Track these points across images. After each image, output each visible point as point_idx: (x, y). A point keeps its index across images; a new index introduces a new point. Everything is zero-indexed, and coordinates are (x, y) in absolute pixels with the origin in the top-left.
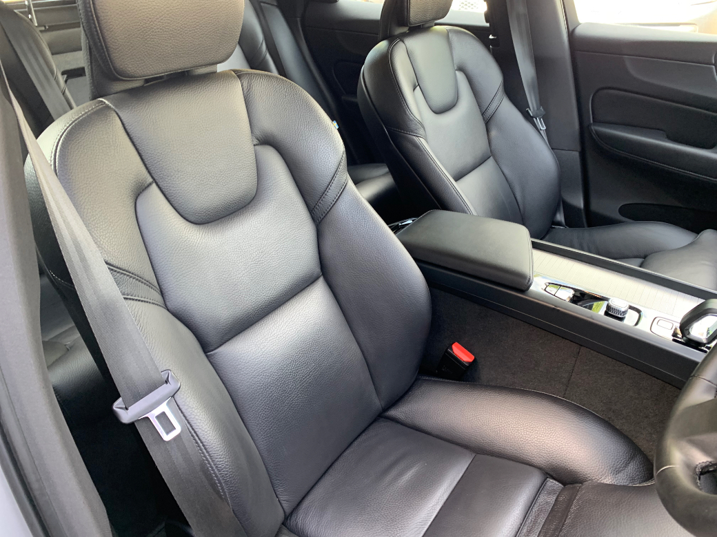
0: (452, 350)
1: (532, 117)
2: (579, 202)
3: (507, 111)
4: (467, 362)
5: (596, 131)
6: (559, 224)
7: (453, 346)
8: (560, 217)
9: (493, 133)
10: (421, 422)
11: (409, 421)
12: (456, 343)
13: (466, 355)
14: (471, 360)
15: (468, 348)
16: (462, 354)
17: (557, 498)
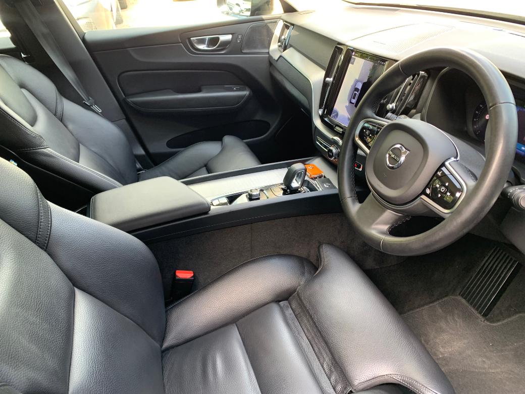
0: (178, 277)
1: (90, 106)
2: (141, 152)
3: (70, 108)
4: (192, 277)
5: (132, 102)
6: (140, 170)
7: (177, 274)
8: (138, 166)
9: (70, 126)
10: (189, 334)
11: (181, 340)
12: (177, 271)
13: (187, 273)
14: (193, 275)
15: (185, 268)
16: (184, 275)
17: (292, 308)
